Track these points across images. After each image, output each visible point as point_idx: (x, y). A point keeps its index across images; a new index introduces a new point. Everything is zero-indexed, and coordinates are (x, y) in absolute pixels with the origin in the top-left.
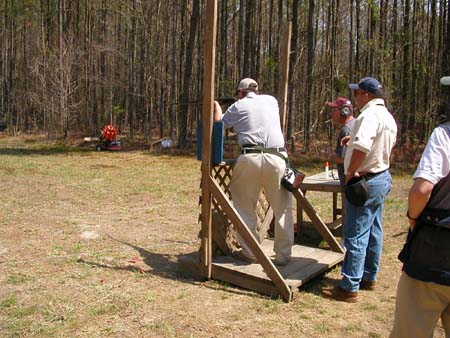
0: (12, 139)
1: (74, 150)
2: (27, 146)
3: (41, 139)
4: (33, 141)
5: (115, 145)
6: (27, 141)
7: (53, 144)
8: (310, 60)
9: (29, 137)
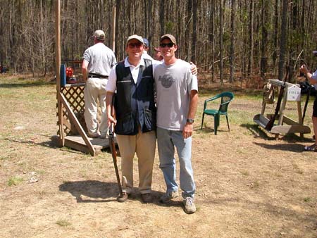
0: (11, 78)
1: (47, 84)
2: (19, 82)
4: (23, 79)
5: (73, 80)
6: (20, 79)
7: (35, 80)
8: (194, 22)
9: (22, 76)
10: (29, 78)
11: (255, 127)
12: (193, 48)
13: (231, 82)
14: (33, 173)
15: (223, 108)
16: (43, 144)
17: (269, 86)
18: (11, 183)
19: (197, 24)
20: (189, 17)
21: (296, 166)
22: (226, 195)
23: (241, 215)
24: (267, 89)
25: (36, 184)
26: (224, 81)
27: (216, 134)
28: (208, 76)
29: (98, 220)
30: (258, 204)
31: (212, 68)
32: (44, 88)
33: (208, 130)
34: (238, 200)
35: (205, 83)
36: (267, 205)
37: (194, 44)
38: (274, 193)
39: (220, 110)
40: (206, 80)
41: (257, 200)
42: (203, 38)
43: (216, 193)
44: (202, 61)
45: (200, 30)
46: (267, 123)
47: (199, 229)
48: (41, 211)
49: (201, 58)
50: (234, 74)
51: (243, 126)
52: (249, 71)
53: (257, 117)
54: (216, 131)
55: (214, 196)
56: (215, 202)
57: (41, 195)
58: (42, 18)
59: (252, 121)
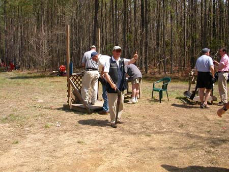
0: (22, 73)
1: (48, 76)
2: (28, 75)
3: (34, 72)
4: (31, 73)
6: (29, 73)
7: (39, 74)
8: (146, 34)
9: (29, 72)
10: (35, 72)
11: (185, 99)
12: (146, 52)
13: (171, 73)
14: (57, 122)
15: (165, 87)
16: (59, 109)
17: (192, 73)
18: (46, 127)
19: (148, 35)
20: (143, 31)
21: (206, 117)
22: (165, 130)
23: (172, 138)
24: (191, 75)
25: (60, 127)
26: (167, 73)
27: (160, 102)
28: (156, 70)
29: (98, 141)
30: (182, 133)
31: (159, 65)
32: (47, 79)
33: (156, 101)
34: (171, 132)
35: (154, 74)
36: (187, 134)
37: (146, 48)
38: (191, 129)
39: (163, 88)
40: (155, 73)
41: (182, 132)
42: (152, 44)
43: (160, 129)
44: (152, 60)
45: (151, 39)
46: (191, 95)
47: (150, 143)
48: (67, 138)
49: (152, 58)
50: (174, 68)
51: (177, 98)
52: (184, 66)
53: (186, 93)
54: (160, 101)
55: (159, 130)
56: (159, 133)
57: (65, 131)
58: (43, 32)
59: (183, 96)
